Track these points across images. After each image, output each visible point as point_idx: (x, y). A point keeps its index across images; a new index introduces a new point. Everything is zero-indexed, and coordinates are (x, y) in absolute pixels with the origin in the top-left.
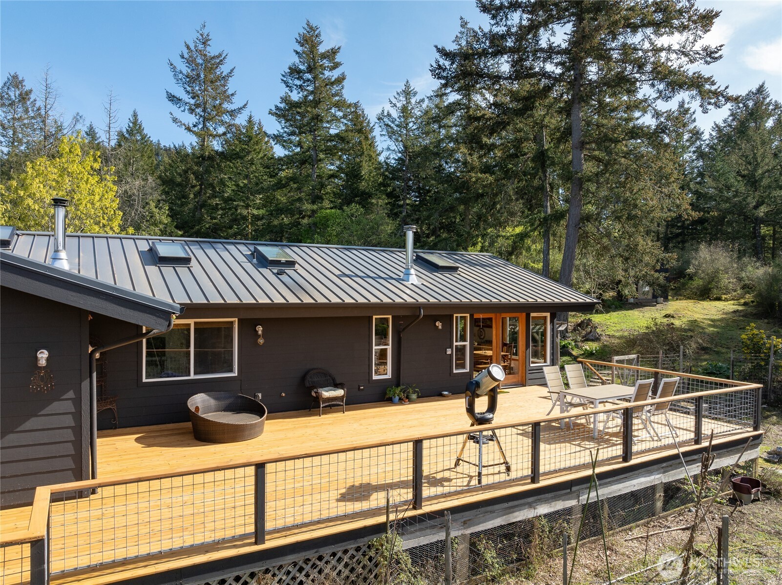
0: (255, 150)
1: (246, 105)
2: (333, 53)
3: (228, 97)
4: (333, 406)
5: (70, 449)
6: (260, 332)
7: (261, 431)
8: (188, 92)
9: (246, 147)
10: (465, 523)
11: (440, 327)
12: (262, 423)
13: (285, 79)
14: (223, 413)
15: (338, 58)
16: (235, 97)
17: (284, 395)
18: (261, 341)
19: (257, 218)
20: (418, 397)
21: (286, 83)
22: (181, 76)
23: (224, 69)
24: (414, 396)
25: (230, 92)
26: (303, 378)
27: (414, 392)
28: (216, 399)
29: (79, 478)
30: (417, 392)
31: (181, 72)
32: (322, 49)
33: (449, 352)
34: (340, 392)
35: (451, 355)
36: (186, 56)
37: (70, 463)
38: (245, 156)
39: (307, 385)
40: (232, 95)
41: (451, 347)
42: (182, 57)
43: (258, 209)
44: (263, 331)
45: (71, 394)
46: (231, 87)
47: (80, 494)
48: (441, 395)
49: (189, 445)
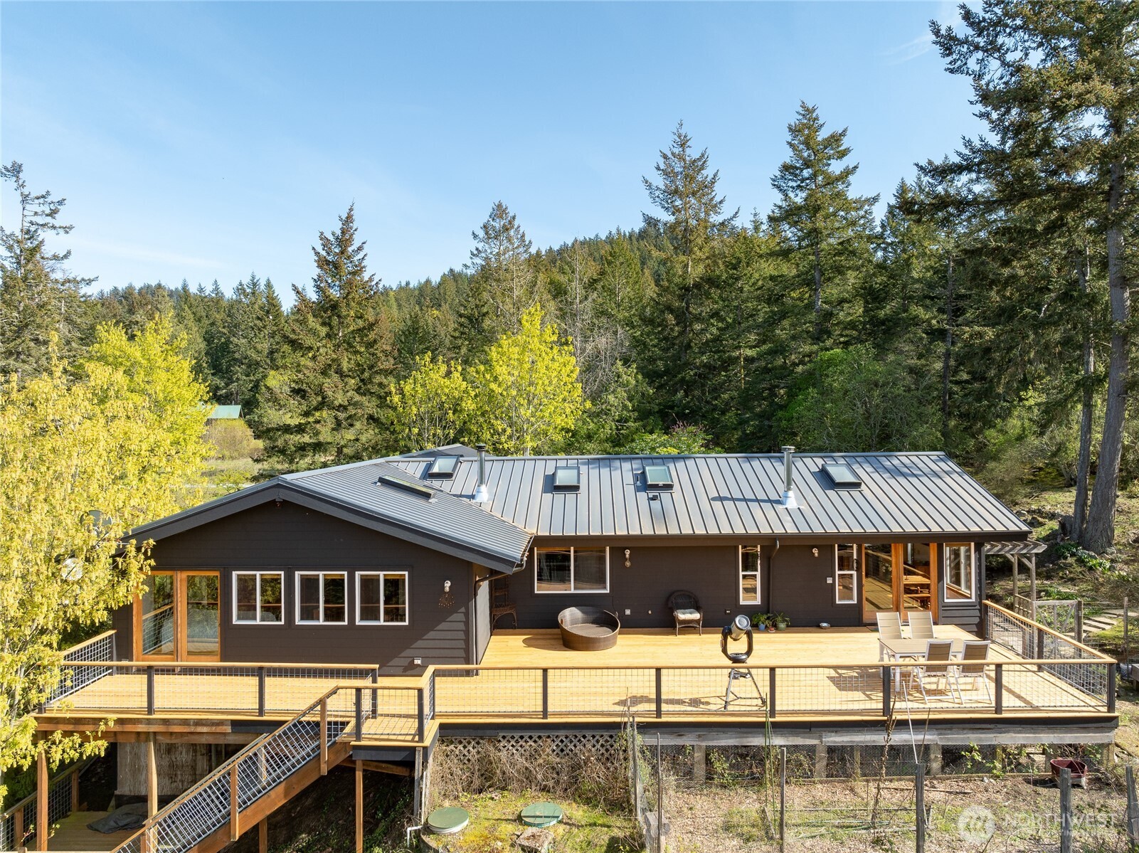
0: (745, 275)
1: (737, 213)
2: (835, 139)
3: (715, 206)
4: (688, 627)
5: (462, 644)
6: (627, 556)
7: (614, 643)
8: (667, 209)
9: (735, 272)
10: (699, 736)
11: (816, 555)
12: (615, 638)
13: (776, 183)
14: (591, 625)
15: (846, 142)
16: (724, 205)
17: (650, 612)
18: (628, 564)
19: (749, 360)
20: (788, 626)
21: (778, 187)
22: (657, 193)
23: (708, 172)
24: (782, 626)
25: (718, 199)
26: (668, 598)
27: (784, 621)
28: (583, 612)
29: (468, 662)
30: (786, 621)
31: (658, 189)
32: (823, 135)
33: (829, 581)
34: (697, 616)
35: (833, 584)
36: (662, 167)
37: (462, 653)
38: (734, 283)
39: (670, 605)
40: (721, 202)
41: (833, 576)
42: (658, 169)
43: (751, 347)
44: (630, 555)
45: (463, 610)
46: (719, 191)
47: (468, 673)
48: (819, 626)
49: (555, 649)
